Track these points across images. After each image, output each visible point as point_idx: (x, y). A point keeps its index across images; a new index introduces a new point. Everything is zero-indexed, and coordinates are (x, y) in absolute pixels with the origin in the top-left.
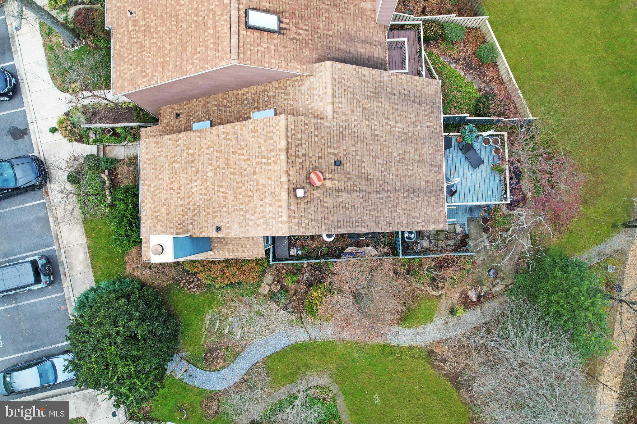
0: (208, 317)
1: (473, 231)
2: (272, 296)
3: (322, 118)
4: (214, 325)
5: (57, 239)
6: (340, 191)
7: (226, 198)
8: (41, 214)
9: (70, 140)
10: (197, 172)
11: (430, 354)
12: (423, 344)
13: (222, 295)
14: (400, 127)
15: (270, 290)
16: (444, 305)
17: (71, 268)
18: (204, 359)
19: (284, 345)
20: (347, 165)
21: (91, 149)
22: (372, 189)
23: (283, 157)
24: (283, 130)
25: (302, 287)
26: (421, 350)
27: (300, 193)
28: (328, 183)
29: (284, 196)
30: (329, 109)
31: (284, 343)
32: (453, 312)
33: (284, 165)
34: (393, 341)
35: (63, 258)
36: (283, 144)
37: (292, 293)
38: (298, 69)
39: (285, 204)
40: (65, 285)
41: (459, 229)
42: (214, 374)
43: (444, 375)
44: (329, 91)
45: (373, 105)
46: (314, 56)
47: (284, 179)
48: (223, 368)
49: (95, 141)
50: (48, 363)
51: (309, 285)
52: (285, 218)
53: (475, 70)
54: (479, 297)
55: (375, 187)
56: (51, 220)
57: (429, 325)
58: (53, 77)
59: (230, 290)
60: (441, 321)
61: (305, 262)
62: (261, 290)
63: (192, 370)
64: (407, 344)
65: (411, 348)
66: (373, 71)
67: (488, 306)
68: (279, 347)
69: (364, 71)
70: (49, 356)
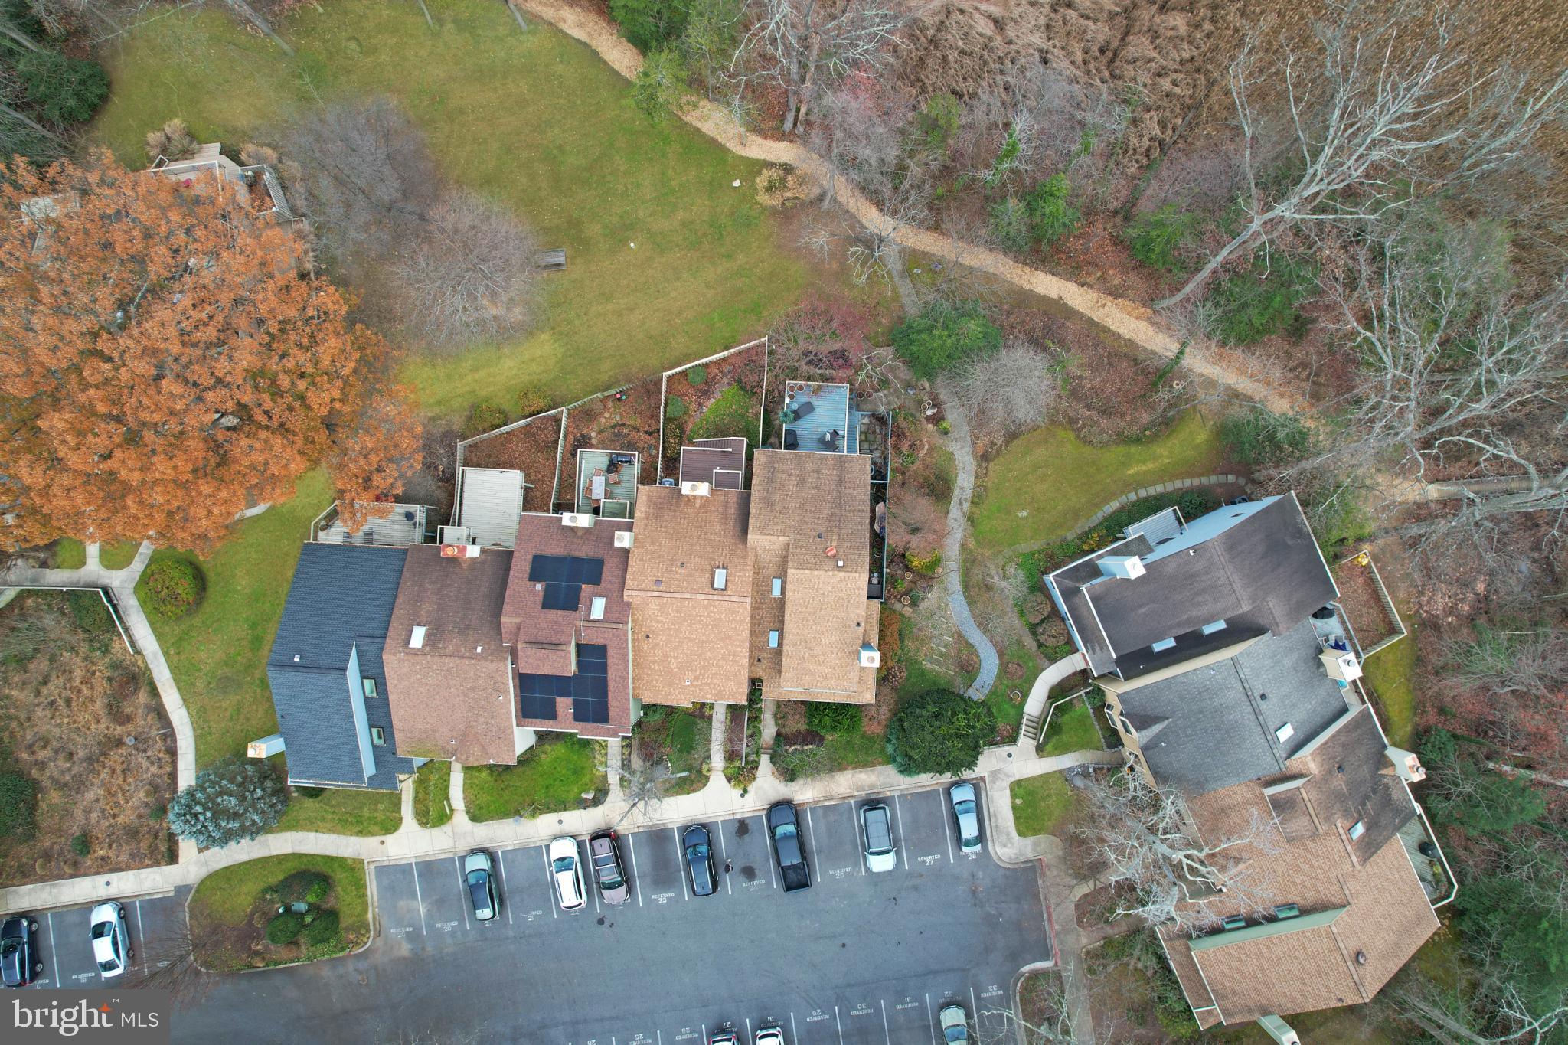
0: (929, 665)
1: (869, 407)
2: (914, 604)
3: (788, 545)
4: (937, 660)
5: (844, 798)
6: (839, 537)
7: (837, 617)
8: (820, 812)
9: (755, 779)
10: (815, 638)
11: (985, 458)
12: (974, 464)
13: (909, 651)
14: (792, 486)
15: (909, 606)
16: (939, 441)
17: (873, 786)
18: (968, 672)
19: (962, 598)
20: (822, 530)
21: (765, 760)
22: (838, 513)
23: (816, 573)
24: (798, 571)
25: (909, 576)
26: (979, 466)
27: (841, 563)
28: (834, 544)
29: (842, 574)
30: (781, 539)
31: (960, 597)
32: (946, 432)
33: (821, 572)
34: (968, 494)
35: (863, 793)
36: (807, 572)
37: (913, 586)
38: (751, 558)
39: (847, 574)
40: (888, 794)
41: (866, 421)
42: (984, 664)
43: (1006, 446)
44: (769, 537)
45: (778, 506)
46: (740, 546)
47: (831, 573)
48: (978, 656)
49: (758, 755)
50: (957, 807)
51: (907, 568)
52: (857, 575)
53: (709, 387)
54: (934, 406)
55: (837, 510)
56: (827, 803)
57: (956, 457)
58: (694, 791)
59: (906, 643)
60: (953, 444)
61: (886, 570)
62: (908, 614)
63: (977, 684)
64: (972, 479)
65: (977, 477)
66: (752, 504)
67: (943, 395)
68: (964, 602)
69: (753, 511)
70: (951, 806)
